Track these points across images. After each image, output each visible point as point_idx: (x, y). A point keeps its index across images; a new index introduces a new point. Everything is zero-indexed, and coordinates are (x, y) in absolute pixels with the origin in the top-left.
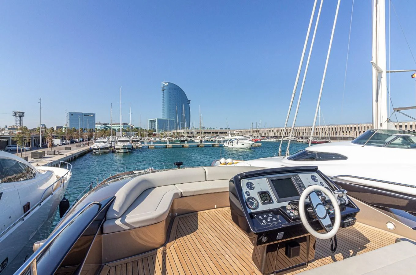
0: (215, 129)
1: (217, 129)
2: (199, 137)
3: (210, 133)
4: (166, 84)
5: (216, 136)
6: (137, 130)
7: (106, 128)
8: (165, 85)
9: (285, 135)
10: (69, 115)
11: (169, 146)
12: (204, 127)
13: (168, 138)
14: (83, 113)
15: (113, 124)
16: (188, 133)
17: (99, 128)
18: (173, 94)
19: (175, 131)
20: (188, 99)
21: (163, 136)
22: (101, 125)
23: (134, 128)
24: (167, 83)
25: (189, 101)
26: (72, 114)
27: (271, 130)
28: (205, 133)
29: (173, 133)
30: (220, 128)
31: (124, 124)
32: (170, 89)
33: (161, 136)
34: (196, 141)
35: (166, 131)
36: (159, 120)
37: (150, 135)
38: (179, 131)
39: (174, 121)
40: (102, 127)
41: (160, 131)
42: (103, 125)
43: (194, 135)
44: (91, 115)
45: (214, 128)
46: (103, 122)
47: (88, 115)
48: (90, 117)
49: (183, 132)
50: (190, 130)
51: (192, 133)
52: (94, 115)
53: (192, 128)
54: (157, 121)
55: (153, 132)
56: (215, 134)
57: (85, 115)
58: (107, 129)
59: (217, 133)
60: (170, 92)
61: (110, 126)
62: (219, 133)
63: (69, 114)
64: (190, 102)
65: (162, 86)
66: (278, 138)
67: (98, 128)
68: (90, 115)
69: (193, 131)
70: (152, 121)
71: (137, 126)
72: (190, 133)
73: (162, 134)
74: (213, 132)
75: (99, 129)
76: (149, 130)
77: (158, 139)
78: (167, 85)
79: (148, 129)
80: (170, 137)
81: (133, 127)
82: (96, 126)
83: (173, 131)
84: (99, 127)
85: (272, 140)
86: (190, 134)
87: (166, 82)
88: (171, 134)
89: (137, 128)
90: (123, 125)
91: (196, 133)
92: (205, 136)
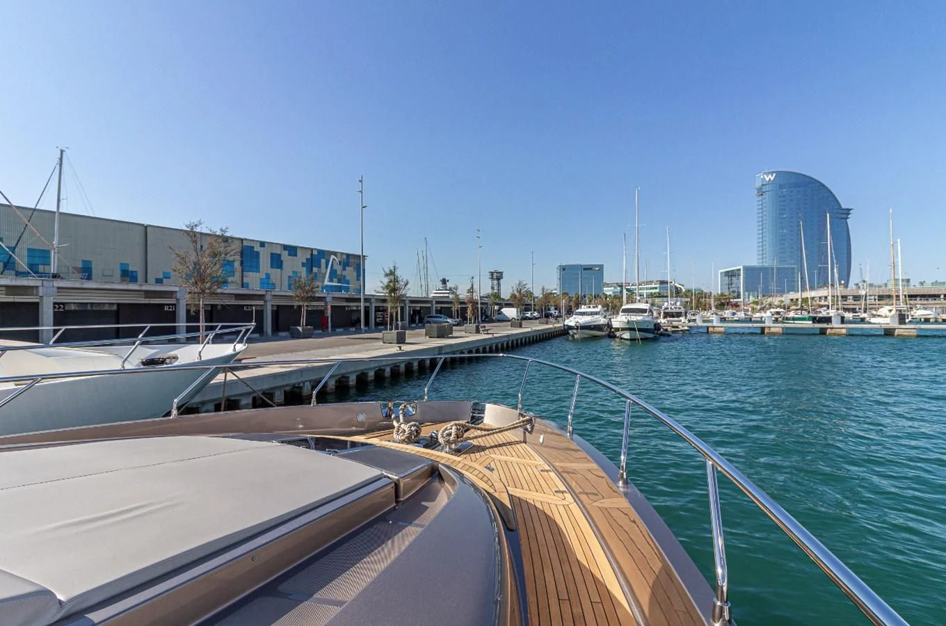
2: (890, 308)
3: (936, 296)
4: (770, 176)
8: (767, 179)
10: (559, 271)
11: (772, 330)
12: (908, 281)
13: (772, 310)
14: (582, 266)
15: (640, 285)
16: (844, 298)
17: (611, 293)
18: (791, 200)
19: (798, 296)
20: (843, 207)
21: (759, 307)
22: (615, 288)
23: (684, 290)
24: (772, 173)
25: (845, 212)
26: (563, 268)
28: (912, 297)
29: (792, 300)
31: (662, 283)
32: (781, 187)
33: (753, 309)
34: (873, 320)
35: (768, 295)
36: (747, 269)
37: (721, 305)
38: (809, 294)
39: (793, 269)
40: (616, 290)
41: (751, 297)
42: (618, 286)
43: (866, 305)
44: (597, 269)
46: (618, 282)
47: (591, 269)
48: (593, 272)
49: (826, 297)
50: (850, 291)
51: (857, 298)
52: (601, 267)
53: (858, 284)
54: (742, 272)
55: (732, 300)
57: (585, 269)
60: (780, 197)
61: (633, 287)
63: (559, 268)
64: (849, 214)
65: (758, 184)
68: (593, 268)
69: (863, 293)
70: (729, 274)
71: (688, 287)
72: (851, 297)
73: (756, 303)
75: (610, 295)
76: (722, 295)
77: (741, 315)
78: (772, 179)
79: (717, 292)
80: (778, 310)
81: (682, 288)
82: (605, 289)
83: (793, 295)
84: (611, 290)
86: (850, 301)
87: (768, 174)
88: (784, 303)
89: (689, 291)
90: (657, 285)
91: (876, 297)
92: (911, 308)
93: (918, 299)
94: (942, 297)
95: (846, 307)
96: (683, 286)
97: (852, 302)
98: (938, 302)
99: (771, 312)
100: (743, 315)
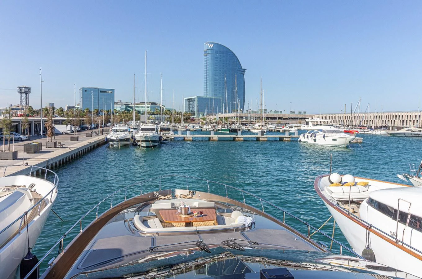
0: (283, 113)
1: (286, 113)
2: (258, 124)
3: (275, 118)
4: (211, 45)
5: (284, 123)
6: (168, 112)
7: (129, 109)
8: (209, 47)
9: (403, 124)
10: (82, 92)
11: (214, 138)
12: (266, 110)
13: (211, 125)
14: (99, 89)
15: (137, 104)
16: (242, 118)
17: (119, 109)
19: (223, 115)
21: (205, 122)
22: (122, 106)
23: (165, 110)
26: (85, 90)
27: (377, 116)
28: (267, 118)
29: (220, 118)
30: (291, 112)
31: (152, 104)
32: (216, 52)
33: (202, 123)
34: (253, 131)
35: (209, 114)
36: (199, 98)
37: (186, 120)
38: (228, 115)
39: (220, 99)
40: (123, 107)
41: (200, 115)
42: (125, 104)
43: (250, 121)
44: (110, 92)
45: (281, 112)
46: (124, 101)
47: (105, 92)
48: (107, 94)
49: (234, 117)
50: (245, 114)
51: (247, 118)
52: (113, 91)
53: (247, 111)
54: (196, 100)
55: (191, 116)
56: (282, 121)
57: (101, 91)
58: (129, 111)
59: (286, 119)
60: (215, 58)
61: (133, 106)
62: (289, 118)
63: (82, 89)
66: (389, 129)
67: (117, 109)
68: (107, 92)
69: (249, 115)
70: (189, 100)
71: (168, 107)
72: (245, 118)
73: (204, 119)
74: (279, 118)
75: (119, 111)
76: (186, 113)
77: (197, 127)
78: (212, 47)
79: (183, 111)
80: (214, 125)
81: (164, 108)
82: (115, 106)
83: (220, 115)
84: (120, 107)
85: (377, 133)
86: (244, 120)
88: (217, 120)
89: (168, 110)
90: (150, 106)
91: (254, 118)
92: (267, 124)
93: (269, 119)
94: (277, 118)
95: (242, 122)
96: (164, 106)
97: (245, 121)
98: (276, 121)
99: (211, 126)
100: (198, 127)
